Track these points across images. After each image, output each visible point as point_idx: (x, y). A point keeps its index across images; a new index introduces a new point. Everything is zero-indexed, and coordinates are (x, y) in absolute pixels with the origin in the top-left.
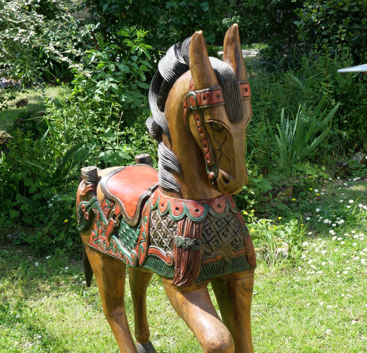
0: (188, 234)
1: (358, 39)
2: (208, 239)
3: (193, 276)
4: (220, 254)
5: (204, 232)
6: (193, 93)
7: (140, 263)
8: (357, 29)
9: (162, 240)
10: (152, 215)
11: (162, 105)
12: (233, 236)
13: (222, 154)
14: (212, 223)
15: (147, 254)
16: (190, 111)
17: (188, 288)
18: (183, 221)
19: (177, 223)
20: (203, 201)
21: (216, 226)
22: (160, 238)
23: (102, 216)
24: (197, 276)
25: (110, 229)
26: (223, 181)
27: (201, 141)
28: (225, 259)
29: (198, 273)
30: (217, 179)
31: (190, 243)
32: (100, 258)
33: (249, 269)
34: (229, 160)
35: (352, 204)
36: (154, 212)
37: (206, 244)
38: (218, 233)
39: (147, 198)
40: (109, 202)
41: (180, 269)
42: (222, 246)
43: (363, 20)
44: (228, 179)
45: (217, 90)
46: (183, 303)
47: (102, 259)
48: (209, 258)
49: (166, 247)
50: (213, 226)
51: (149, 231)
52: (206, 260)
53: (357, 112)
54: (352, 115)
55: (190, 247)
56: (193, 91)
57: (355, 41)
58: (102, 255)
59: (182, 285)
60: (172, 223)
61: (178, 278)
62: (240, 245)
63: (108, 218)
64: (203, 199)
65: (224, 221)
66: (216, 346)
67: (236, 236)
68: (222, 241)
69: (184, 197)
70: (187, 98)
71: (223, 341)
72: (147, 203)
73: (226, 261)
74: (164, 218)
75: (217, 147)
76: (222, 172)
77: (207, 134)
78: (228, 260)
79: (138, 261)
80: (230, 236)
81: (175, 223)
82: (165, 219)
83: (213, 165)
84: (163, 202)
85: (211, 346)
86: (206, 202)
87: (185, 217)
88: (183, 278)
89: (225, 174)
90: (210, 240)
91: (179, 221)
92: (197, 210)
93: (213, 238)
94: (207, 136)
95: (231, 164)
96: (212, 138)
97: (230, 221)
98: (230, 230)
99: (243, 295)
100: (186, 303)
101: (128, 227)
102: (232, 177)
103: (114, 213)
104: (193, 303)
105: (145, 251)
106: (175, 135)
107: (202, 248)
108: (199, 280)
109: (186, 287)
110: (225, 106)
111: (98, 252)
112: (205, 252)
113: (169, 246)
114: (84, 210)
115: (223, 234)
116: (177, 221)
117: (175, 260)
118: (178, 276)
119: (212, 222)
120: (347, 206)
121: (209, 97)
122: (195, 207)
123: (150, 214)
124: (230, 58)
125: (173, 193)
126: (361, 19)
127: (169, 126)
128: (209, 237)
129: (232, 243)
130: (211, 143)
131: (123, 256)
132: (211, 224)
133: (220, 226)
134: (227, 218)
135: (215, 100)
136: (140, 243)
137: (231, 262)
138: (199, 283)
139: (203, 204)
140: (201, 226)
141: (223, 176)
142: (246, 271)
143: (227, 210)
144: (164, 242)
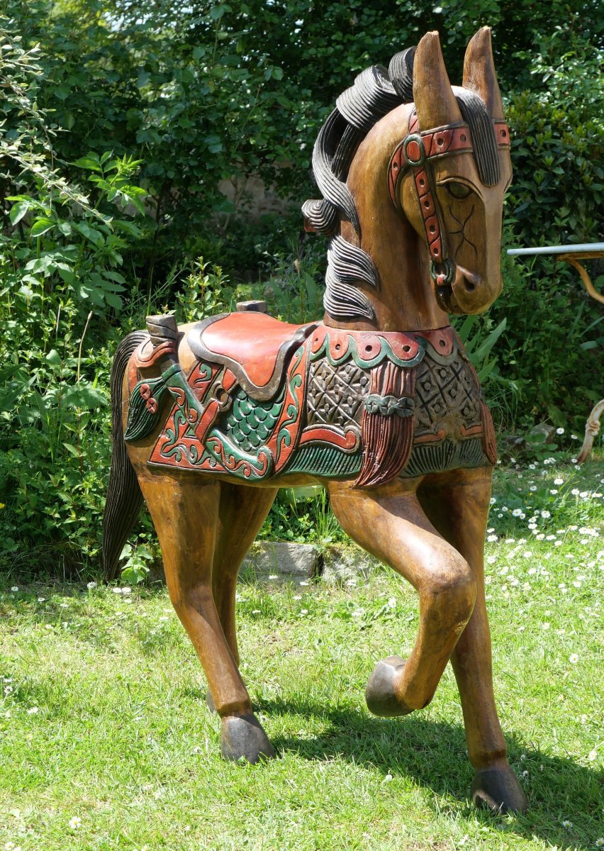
0: (391, 389)
1: (528, 209)
2: (426, 400)
3: (398, 465)
4: (445, 429)
5: (419, 387)
6: (416, 136)
7: (277, 468)
8: (524, 189)
9: (336, 408)
10: (313, 369)
11: (342, 170)
12: (465, 398)
13: (464, 238)
14: (432, 371)
15: (298, 444)
16: (405, 170)
17: (388, 488)
18: (380, 367)
19: (369, 373)
20: (416, 333)
21: (438, 378)
22: (331, 406)
23: (191, 398)
24: (405, 466)
25: (209, 418)
26: (463, 287)
27: (425, 221)
28: (451, 439)
29: (407, 461)
30: (453, 285)
31: (394, 404)
32: (174, 486)
33: (486, 465)
34: (475, 249)
35: (561, 486)
36: (318, 363)
37: (422, 407)
38: (441, 390)
39: (297, 346)
40: (209, 369)
41: (375, 453)
42: (448, 414)
43: (537, 172)
44: (473, 281)
45: (461, 127)
46: (378, 517)
47: (181, 485)
48: (427, 434)
49: (346, 419)
50: (434, 376)
51: (306, 399)
52: (421, 435)
53: (536, 343)
54: (525, 349)
55: (395, 411)
56: (415, 132)
57: (521, 212)
58: (181, 478)
59: (378, 483)
60: (358, 373)
61: (369, 471)
62: (474, 416)
63: (203, 399)
64: (416, 329)
65: (451, 371)
66: (449, 579)
67: (468, 399)
68: (447, 406)
69: (381, 326)
70: (401, 147)
71: (460, 571)
72: (298, 352)
73: (451, 444)
74: (340, 368)
75: (454, 226)
76: (461, 270)
77: (438, 207)
78: (455, 442)
79: (273, 464)
80: (459, 398)
81: (366, 374)
82: (343, 369)
83: (446, 260)
84: (339, 340)
85: (439, 581)
86: (420, 334)
87: (386, 359)
88: (379, 469)
89: (468, 274)
90: (429, 401)
91: (372, 368)
92: (407, 349)
93: (433, 398)
94: (437, 211)
95: (480, 255)
96: (446, 212)
97: (459, 372)
98: (460, 387)
99: (475, 514)
100: (384, 516)
101: (250, 407)
102: (479, 280)
103: (220, 387)
104: (396, 515)
105: (293, 441)
106: (369, 218)
107: (417, 415)
108: (408, 473)
109: (384, 485)
110: (474, 154)
111: (174, 472)
112: (420, 422)
113: (352, 417)
114: (146, 395)
115: (449, 393)
116: (368, 370)
117: (366, 438)
118: (371, 466)
119: (431, 369)
120: (551, 491)
121: (448, 138)
122: (403, 343)
123: (309, 369)
124: (476, 82)
125: (359, 324)
126: (532, 172)
127: (357, 204)
128: (426, 396)
129: (462, 411)
130: (444, 221)
131: (237, 463)
132: (430, 373)
133: (444, 378)
134: (455, 366)
135: (459, 143)
136: (280, 430)
137: (458, 448)
138: (407, 481)
139: (416, 338)
140: (414, 376)
141: (465, 278)
142: (481, 469)
143: (455, 351)
144: (341, 410)
